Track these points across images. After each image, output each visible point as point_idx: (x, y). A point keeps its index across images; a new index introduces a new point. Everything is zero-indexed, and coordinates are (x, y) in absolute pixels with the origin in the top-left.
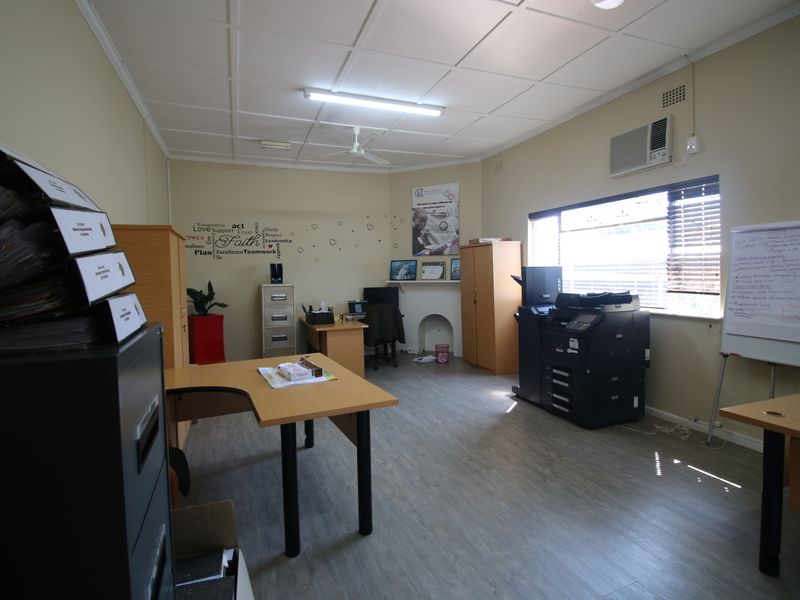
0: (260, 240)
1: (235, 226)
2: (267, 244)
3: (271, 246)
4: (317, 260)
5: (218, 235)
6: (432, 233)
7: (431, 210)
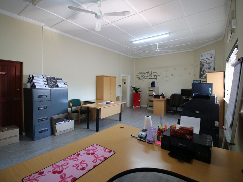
0: (152, 75)
1: (147, 72)
2: (154, 76)
3: (155, 77)
4: (167, 80)
5: (143, 75)
6: (206, 70)
7: (205, 61)
